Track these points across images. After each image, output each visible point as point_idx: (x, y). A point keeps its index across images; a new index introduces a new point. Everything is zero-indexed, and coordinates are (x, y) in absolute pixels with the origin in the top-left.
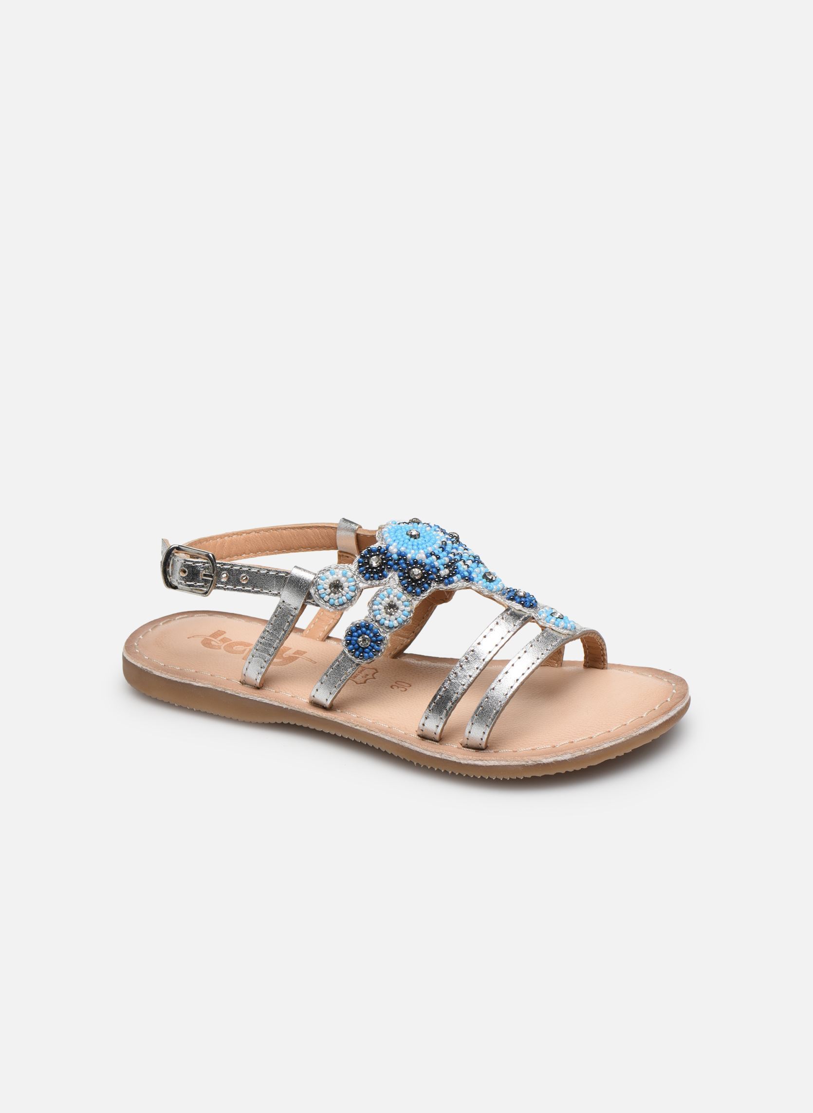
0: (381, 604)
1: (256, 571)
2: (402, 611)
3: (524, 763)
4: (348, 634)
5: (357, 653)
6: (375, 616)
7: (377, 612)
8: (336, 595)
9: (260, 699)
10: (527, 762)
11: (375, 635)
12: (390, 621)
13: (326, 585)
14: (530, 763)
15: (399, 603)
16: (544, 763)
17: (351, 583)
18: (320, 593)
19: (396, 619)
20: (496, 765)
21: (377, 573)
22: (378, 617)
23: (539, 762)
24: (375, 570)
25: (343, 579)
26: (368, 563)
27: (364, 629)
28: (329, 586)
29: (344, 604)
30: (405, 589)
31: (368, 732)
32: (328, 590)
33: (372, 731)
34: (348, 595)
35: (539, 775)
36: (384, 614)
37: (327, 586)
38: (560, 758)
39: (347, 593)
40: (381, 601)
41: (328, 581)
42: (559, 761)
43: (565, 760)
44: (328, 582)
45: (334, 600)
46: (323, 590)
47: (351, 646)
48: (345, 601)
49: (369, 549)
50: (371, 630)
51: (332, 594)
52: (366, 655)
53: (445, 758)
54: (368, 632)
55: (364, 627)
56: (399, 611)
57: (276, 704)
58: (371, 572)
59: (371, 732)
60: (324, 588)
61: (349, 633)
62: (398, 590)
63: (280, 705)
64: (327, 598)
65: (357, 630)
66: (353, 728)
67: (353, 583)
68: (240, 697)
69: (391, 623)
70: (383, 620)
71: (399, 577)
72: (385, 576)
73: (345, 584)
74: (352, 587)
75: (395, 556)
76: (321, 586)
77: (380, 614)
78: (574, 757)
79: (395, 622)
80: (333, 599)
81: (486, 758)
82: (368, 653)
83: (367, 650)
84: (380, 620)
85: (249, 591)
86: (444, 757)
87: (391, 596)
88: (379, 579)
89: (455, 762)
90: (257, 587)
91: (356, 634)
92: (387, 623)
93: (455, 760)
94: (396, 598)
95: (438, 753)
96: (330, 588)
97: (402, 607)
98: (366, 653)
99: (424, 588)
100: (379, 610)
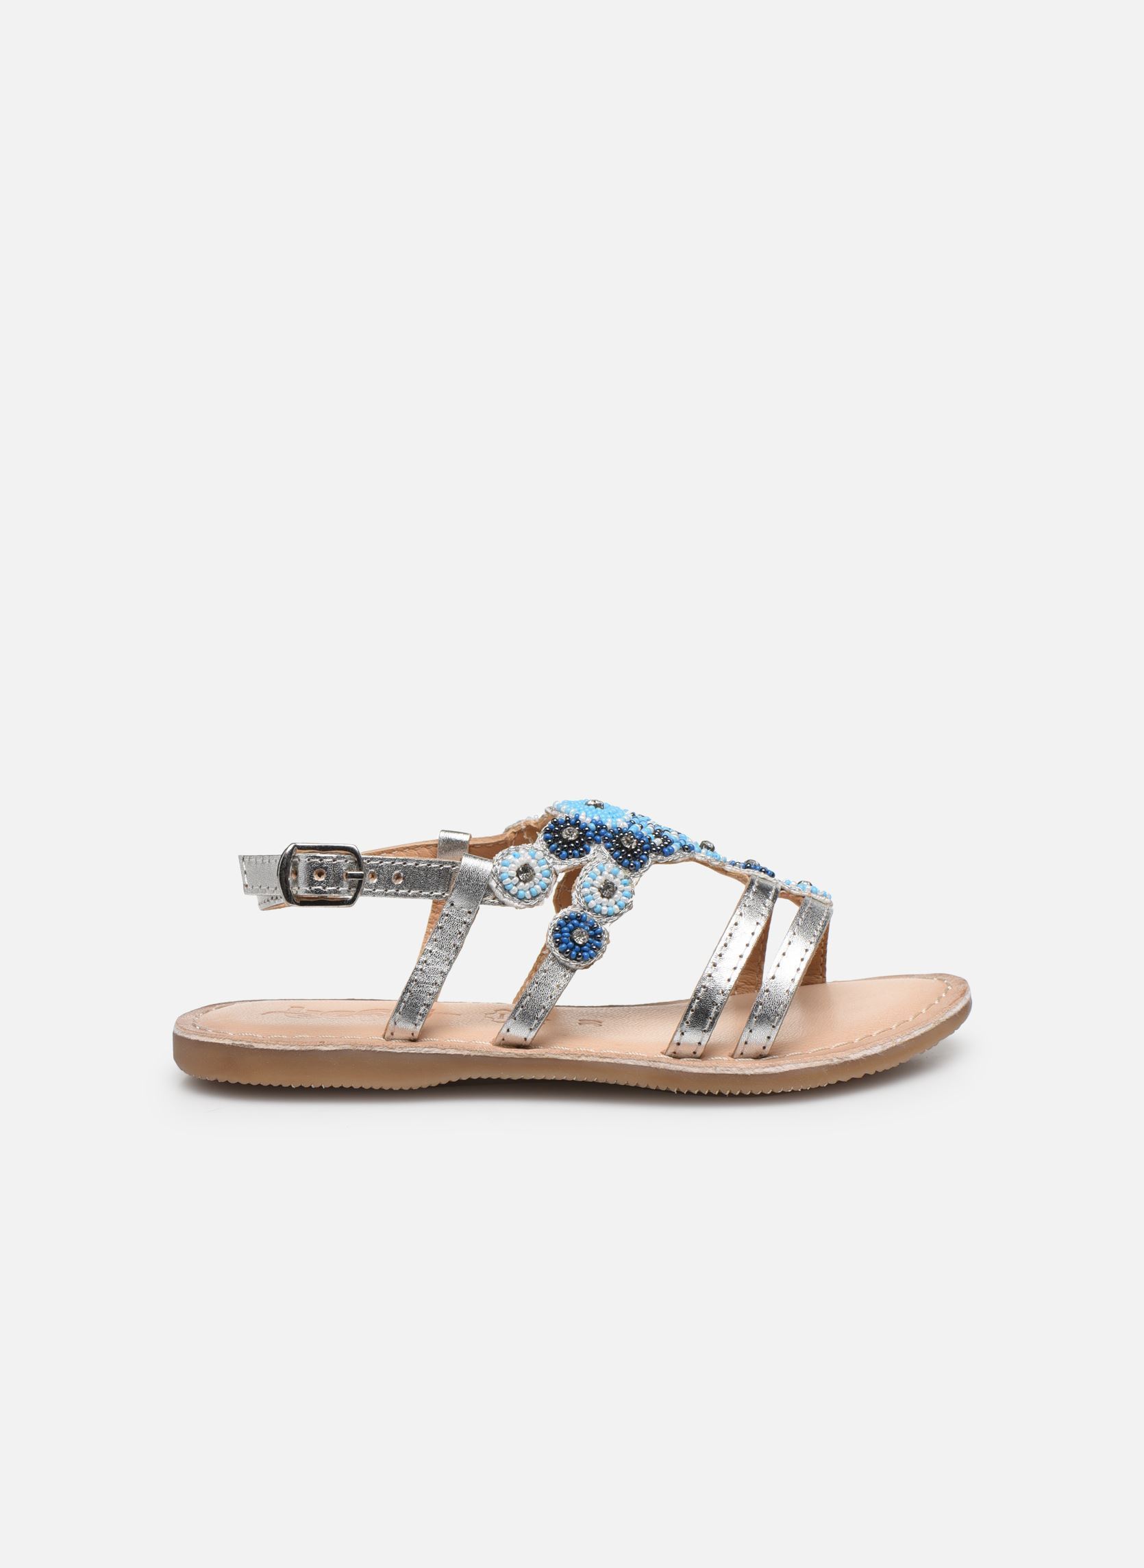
0: (593, 885)
1: (413, 864)
2: (622, 891)
3: (828, 1062)
4: (556, 931)
5: (574, 953)
6: (588, 903)
7: (590, 896)
8: (527, 884)
9: (426, 1049)
10: (832, 1060)
11: (592, 928)
12: (608, 906)
13: (512, 872)
14: (836, 1061)
15: (616, 881)
16: (852, 1060)
17: (544, 866)
18: (505, 884)
19: (616, 903)
20: (793, 1069)
21: (576, 848)
22: (592, 904)
23: (847, 1060)
24: (572, 845)
25: (533, 862)
26: (561, 838)
27: (575, 922)
28: (516, 874)
29: (538, 895)
30: (620, 862)
31: (601, 1060)
32: (515, 878)
33: (606, 1057)
34: (542, 883)
35: (845, 1078)
36: (600, 898)
37: (514, 873)
38: (869, 1052)
39: (541, 880)
40: (592, 882)
41: (513, 865)
42: (870, 1056)
43: (876, 1054)
44: (514, 868)
45: (525, 891)
46: (508, 879)
47: (564, 946)
48: (540, 891)
49: (555, 820)
50: (585, 921)
51: (522, 884)
52: (586, 954)
53: (722, 1072)
54: (582, 924)
55: (576, 919)
56: (618, 892)
57: (452, 1052)
58: (569, 848)
59: (605, 1060)
60: (509, 877)
61: (557, 929)
62: (611, 865)
63: (459, 1053)
64: (514, 890)
65: (567, 923)
66: (577, 1061)
67: (546, 866)
68: (396, 1053)
69: (610, 909)
70: (599, 906)
71: (608, 848)
72: (587, 851)
73: (537, 869)
74: (546, 871)
75: (592, 826)
76: (504, 875)
77: (594, 900)
78: (885, 1049)
79: (616, 907)
80: (522, 890)
81: (778, 1062)
82: (587, 952)
83: (585, 947)
84: (595, 907)
85: (405, 896)
86: (719, 1071)
87: (605, 873)
88: (581, 856)
89: (736, 1075)
90: (415, 888)
91: (565, 929)
92: (605, 909)
93: (736, 1073)
94: (611, 876)
95: (711, 1067)
96: (518, 876)
97: (621, 887)
98: (584, 951)
99: (642, 859)
100: (592, 893)
